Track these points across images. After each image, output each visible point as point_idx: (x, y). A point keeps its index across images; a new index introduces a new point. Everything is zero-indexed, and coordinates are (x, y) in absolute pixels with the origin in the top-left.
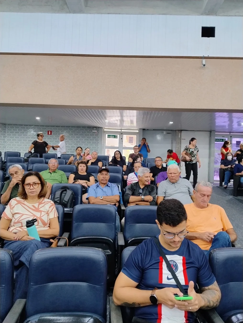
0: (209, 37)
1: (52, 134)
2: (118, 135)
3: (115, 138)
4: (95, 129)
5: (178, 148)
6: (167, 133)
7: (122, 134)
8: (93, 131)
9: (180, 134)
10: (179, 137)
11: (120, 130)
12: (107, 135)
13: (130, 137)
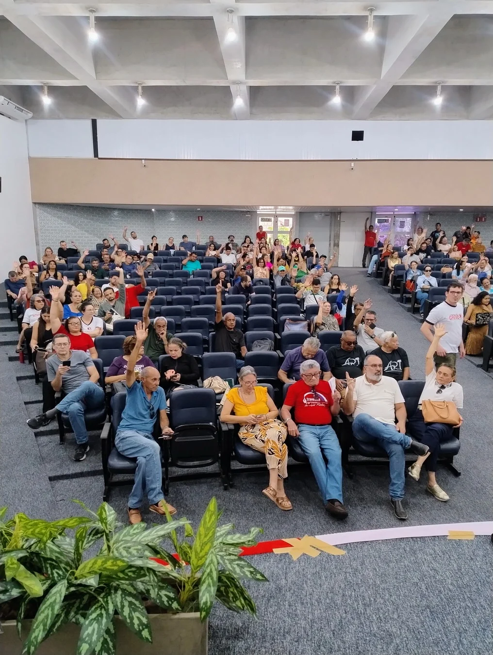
0: (358, 141)
1: (203, 220)
2: (273, 219)
3: (269, 221)
4: (248, 213)
5: (337, 231)
6: (326, 215)
7: (276, 216)
8: (247, 215)
9: (339, 216)
10: (339, 219)
11: (275, 213)
12: (260, 218)
13: (285, 220)
